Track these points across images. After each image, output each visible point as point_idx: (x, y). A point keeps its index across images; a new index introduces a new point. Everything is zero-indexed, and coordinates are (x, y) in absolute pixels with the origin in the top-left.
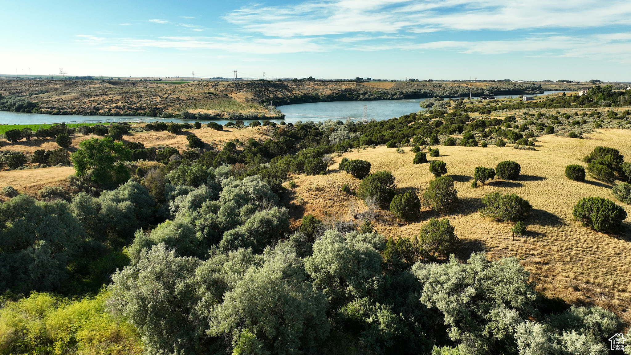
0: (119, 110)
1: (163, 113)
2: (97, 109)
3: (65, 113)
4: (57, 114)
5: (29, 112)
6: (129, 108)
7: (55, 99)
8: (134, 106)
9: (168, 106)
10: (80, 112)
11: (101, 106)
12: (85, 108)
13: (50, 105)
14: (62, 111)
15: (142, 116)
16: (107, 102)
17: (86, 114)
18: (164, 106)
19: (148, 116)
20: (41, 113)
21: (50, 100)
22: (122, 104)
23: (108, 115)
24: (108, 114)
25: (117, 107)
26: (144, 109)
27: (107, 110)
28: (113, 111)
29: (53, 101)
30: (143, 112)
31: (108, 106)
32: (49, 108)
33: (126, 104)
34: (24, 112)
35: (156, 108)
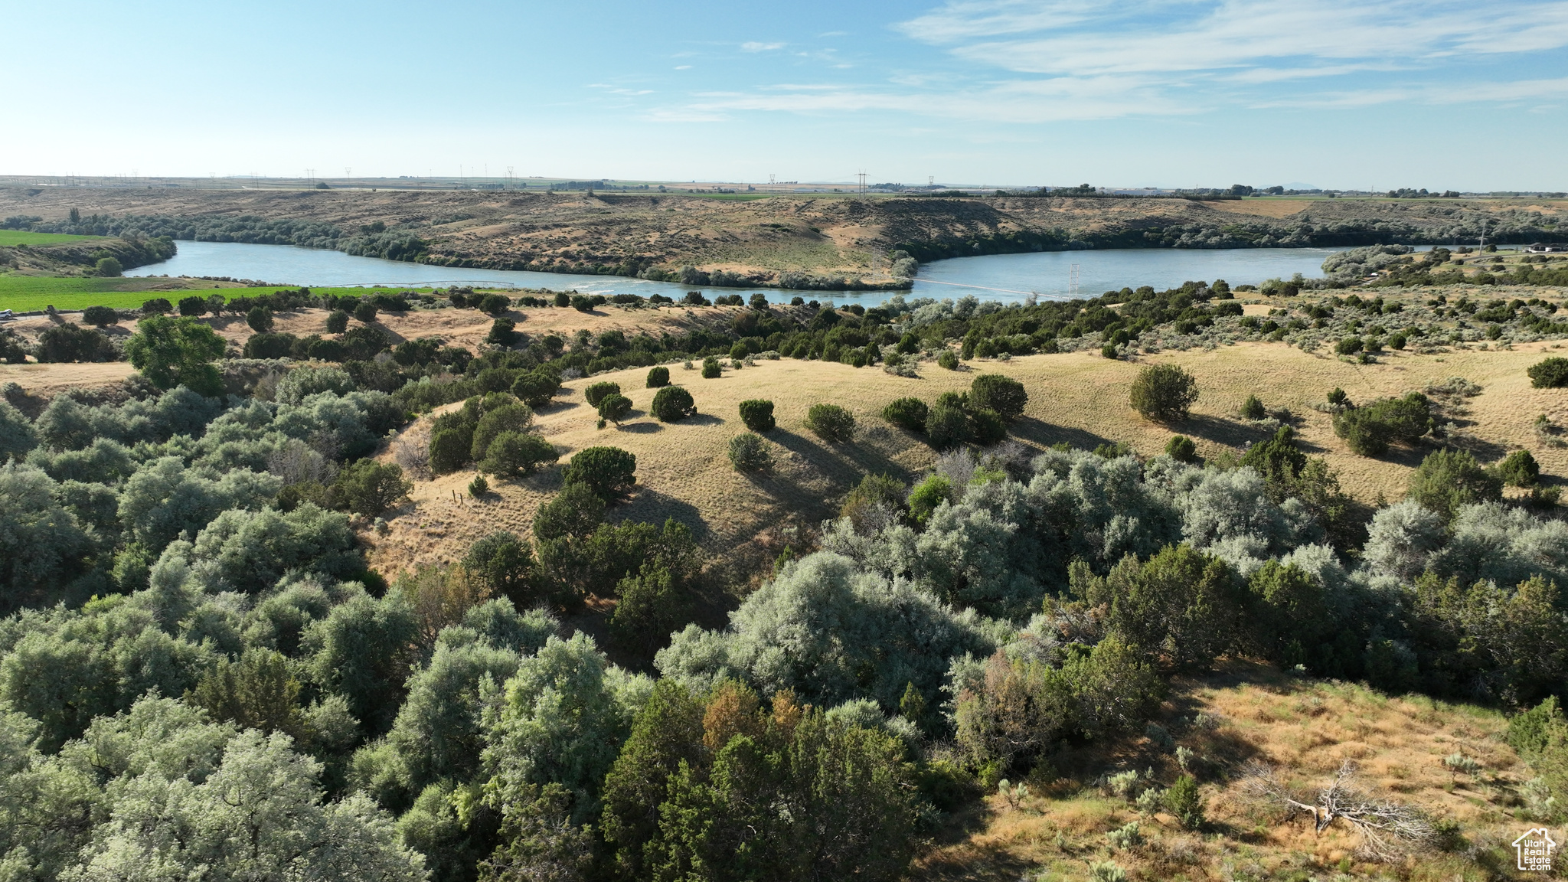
0: (568, 261)
1: (648, 270)
2: (529, 257)
3: (468, 265)
4: (455, 265)
5: (410, 260)
6: (589, 257)
7: (461, 233)
8: (599, 254)
9: (668, 253)
10: (494, 264)
11: (538, 250)
12: (506, 255)
13: (448, 247)
14: (464, 260)
15: (610, 274)
16: (551, 244)
17: (506, 267)
18: (659, 254)
19: (621, 275)
20: (429, 263)
21: (452, 237)
22: (579, 249)
23: (545, 271)
24: (547, 268)
25: (566, 255)
26: (618, 259)
27: (545, 260)
28: (557, 263)
29: (458, 239)
30: (613, 265)
31: (550, 252)
32: (442, 253)
33: (587, 247)
34: (401, 260)
35: (641, 259)
